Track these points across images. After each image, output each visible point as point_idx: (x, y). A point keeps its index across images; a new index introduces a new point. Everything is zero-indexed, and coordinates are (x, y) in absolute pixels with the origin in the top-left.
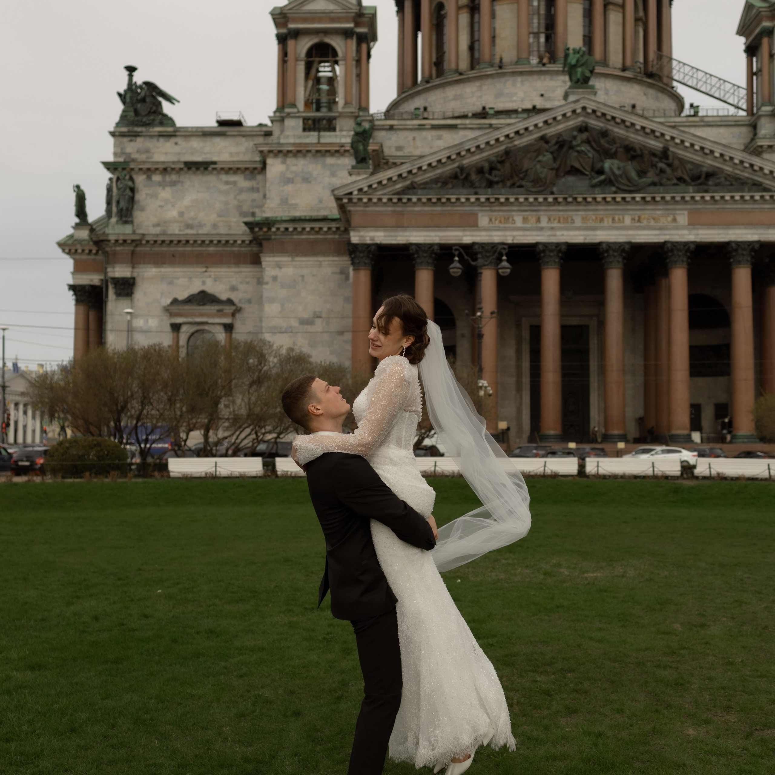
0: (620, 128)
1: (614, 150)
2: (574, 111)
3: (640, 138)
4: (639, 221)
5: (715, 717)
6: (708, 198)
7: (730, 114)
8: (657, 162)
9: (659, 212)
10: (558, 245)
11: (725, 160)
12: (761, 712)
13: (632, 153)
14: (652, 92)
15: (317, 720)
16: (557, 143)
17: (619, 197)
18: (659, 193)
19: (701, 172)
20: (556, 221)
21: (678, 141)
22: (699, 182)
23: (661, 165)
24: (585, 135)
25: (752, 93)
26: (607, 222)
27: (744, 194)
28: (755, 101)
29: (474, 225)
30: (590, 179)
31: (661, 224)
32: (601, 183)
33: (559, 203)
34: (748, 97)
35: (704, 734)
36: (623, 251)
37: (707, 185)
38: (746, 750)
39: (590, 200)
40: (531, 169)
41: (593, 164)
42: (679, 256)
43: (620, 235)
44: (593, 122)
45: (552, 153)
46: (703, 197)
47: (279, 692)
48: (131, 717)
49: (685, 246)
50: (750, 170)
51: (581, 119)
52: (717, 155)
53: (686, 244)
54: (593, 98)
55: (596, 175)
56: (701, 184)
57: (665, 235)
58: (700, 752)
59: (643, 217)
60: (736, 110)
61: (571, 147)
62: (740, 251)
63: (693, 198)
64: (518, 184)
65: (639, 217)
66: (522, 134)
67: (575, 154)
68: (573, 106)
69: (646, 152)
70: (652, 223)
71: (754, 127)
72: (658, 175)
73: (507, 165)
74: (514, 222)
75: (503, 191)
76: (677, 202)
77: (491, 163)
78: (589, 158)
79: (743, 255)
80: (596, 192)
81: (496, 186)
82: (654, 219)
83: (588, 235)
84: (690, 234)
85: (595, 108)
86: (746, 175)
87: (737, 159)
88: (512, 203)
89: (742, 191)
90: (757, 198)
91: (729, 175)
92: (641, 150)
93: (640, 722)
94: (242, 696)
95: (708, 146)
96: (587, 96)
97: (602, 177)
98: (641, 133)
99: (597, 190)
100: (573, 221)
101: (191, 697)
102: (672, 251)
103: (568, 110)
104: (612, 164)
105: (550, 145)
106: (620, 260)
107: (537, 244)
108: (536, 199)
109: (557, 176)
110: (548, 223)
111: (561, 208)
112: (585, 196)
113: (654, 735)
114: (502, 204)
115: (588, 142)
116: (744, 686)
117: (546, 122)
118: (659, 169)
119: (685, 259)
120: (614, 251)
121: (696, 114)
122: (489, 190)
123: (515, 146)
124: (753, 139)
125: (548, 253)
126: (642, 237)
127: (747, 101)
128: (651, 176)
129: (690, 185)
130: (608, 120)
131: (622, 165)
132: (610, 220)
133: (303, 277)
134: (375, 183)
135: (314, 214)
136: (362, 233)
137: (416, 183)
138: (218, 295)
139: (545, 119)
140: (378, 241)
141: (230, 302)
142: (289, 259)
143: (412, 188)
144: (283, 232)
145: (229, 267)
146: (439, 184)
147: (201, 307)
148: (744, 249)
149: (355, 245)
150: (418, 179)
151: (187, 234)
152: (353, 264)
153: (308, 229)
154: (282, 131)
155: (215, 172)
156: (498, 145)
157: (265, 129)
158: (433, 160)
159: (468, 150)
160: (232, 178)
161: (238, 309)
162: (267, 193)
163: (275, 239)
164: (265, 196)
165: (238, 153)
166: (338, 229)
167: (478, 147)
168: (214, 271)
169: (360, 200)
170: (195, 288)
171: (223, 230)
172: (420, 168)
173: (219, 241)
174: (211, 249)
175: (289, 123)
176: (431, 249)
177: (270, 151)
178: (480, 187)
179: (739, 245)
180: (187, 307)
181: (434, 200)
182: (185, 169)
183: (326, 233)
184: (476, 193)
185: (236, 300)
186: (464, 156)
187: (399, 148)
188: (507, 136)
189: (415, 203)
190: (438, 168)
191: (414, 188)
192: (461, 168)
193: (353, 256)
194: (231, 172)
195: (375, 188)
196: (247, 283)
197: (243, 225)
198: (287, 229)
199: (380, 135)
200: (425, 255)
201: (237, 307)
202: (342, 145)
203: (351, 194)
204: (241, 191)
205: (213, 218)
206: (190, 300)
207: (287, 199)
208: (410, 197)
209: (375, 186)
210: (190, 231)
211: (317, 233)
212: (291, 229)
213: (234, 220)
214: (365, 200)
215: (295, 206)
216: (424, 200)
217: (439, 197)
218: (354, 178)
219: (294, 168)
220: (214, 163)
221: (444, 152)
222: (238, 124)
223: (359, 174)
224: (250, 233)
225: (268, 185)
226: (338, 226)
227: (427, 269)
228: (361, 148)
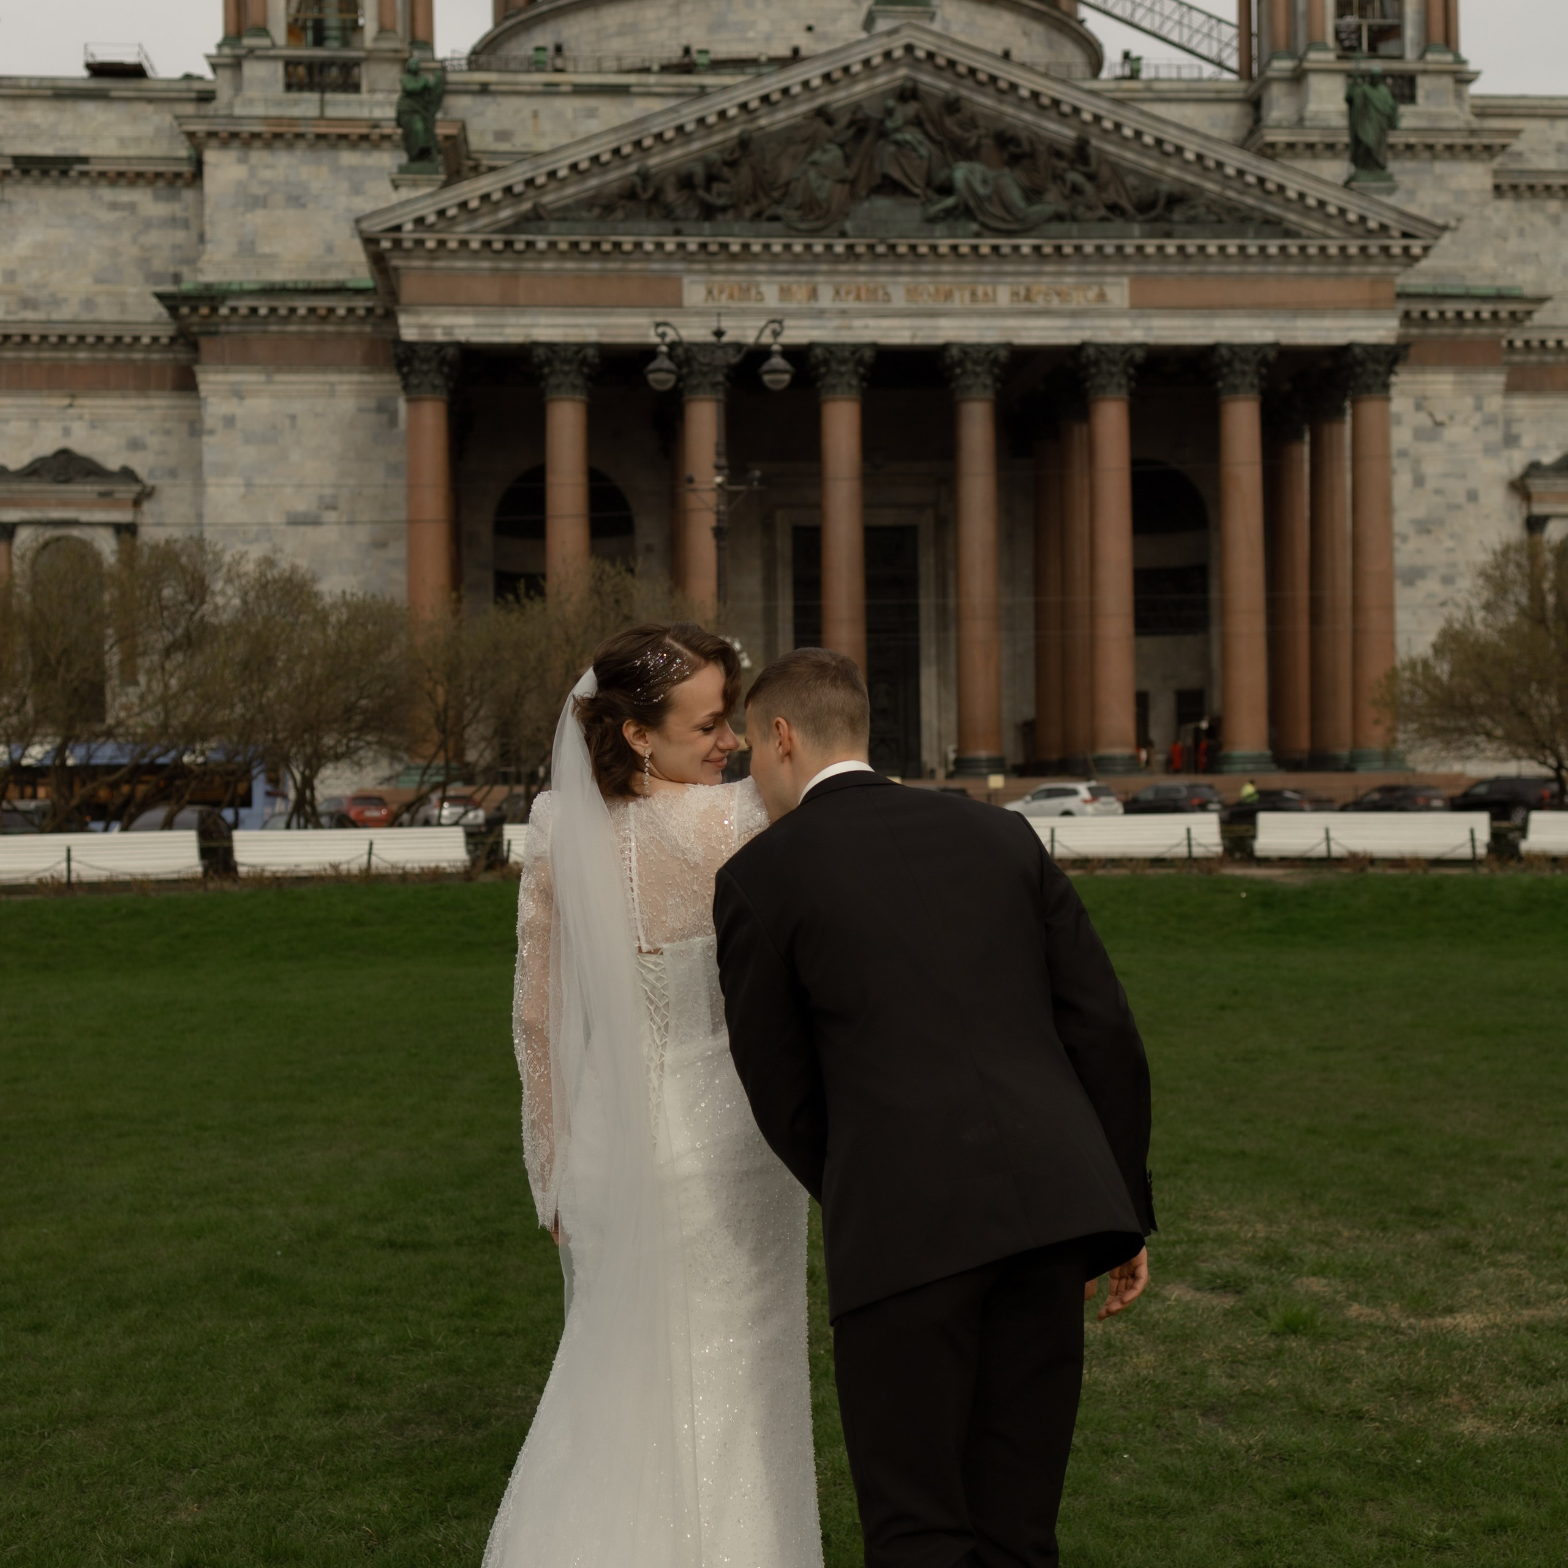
0: (986, 95)
1: (973, 142)
2: (887, 55)
3: (1028, 117)
4: (1028, 298)
6: (1171, 250)
8: (1065, 170)
9: (1069, 280)
10: (856, 348)
11: (1206, 169)
13: (1012, 149)
14: (1038, 29)
16: (852, 123)
17: (985, 245)
18: (1070, 237)
19: (1157, 192)
20: (852, 296)
21: (1108, 125)
22: (1153, 214)
23: (1074, 177)
24: (912, 108)
25: (1249, 34)
26: (961, 301)
27: (1246, 242)
28: (1255, 51)
29: (672, 302)
30: (923, 204)
31: (1073, 306)
32: (949, 214)
33: (858, 258)
34: (1240, 42)
36: (995, 362)
37: (1170, 221)
40: (797, 179)
41: (929, 171)
42: (1111, 374)
43: (988, 328)
44: (929, 80)
45: (841, 146)
46: (1160, 248)
49: (1123, 353)
50: (1257, 191)
51: (902, 72)
52: (1190, 156)
53: (1127, 348)
54: (926, 24)
55: (935, 197)
56: (1156, 220)
57: (1082, 328)
59: (1035, 289)
61: (883, 134)
62: (1238, 366)
63: (1140, 249)
64: (769, 212)
65: (1028, 290)
66: (777, 103)
67: (892, 148)
68: (885, 43)
69: (1042, 148)
70: (1055, 302)
71: (1256, 104)
72: (1066, 198)
73: (745, 171)
74: (760, 297)
75: (737, 228)
76: (1106, 259)
77: (708, 165)
78: (921, 157)
79: (1244, 373)
80: (938, 233)
81: (720, 217)
82: (1059, 294)
83: (920, 328)
84: (1134, 327)
85: (932, 48)
86: (1250, 201)
87: (1231, 166)
88: (755, 255)
89: (1240, 235)
90: (1273, 250)
91: (1214, 202)
92: (1031, 143)
95: (1172, 136)
96: (914, 21)
97: (950, 201)
98: (1031, 106)
99: (940, 228)
100: (888, 298)
102: (1096, 363)
103: (875, 52)
104: (971, 172)
105: (837, 127)
106: (989, 382)
107: (811, 346)
108: (808, 247)
109: (853, 196)
110: (834, 300)
111: (862, 267)
112: (913, 241)
114: (734, 257)
115: (917, 122)
117: (827, 77)
118: (1068, 185)
119: (1124, 381)
120: (976, 362)
122: (707, 226)
123: (761, 128)
124: (1253, 131)
125: (834, 366)
126: (1035, 333)
127: (1240, 50)
128: (1053, 201)
129: (1135, 221)
130: (960, 76)
131: (990, 174)
132: (967, 295)
133: (293, 418)
134: (451, 207)
135: (316, 277)
136: (425, 319)
137: (543, 206)
138: (100, 459)
139: (825, 69)
140: (461, 336)
141: (127, 474)
142: (262, 378)
143: (535, 218)
144: (245, 317)
145: (124, 397)
146: (596, 211)
147: (62, 487)
148: (1245, 361)
149: (411, 346)
150: (547, 199)
151: (24, 321)
152: (406, 387)
153: (302, 311)
154: (238, 88)
155: (85, 182)
156: (723, 125)
157: (197, 86)
158: (582, 156)
159: (659, 136)
160: (125, 195)
161: (148, 490)
162: (207, 228)
163: (228, 333)
164: (202, 238)
165: (138, 140)
166: (370, 311)
167: (680, 129)
168: (90, 405)
169: (420, 243)
170: (47, 443)
171: (107, 313)
172: (552, 174)
173: (100, 339)
174: (82, 355)
175: (252, 70)
176: (581, 355)
177: (212, 135)
178: (686, 219)
179: (1238, 351)
180: (28, 487)
181: (585, 247)
182: (16, 173)
183: (343, 320)
184: (677, 233)
185: (141, 471)
186: (649, 148)
187: (502, 135)
188: (744, 106)
189: (542, 253)
190: (593, 176)
191: (540, 218)
192: (644, 176)
193: (405, 369)
194: (123, 182)
195: (453, 218)
196: (167, 432)
197: (154, 301)
198: (254, 311)
199: (459, 106)
200: (567, 368)
201: (144, 486)
202: (375, 124)
203: (398, 228)
204: (148, 224)
205: (84, 285)
206: (36, 470)
207: (253, 243)
208: (530, 237)
209: (452, 212)
210: (30, 315)
211: (324, 319)
212: (263, 311)
213: (133, 290)
214: (431, 244)
215: (271, 259)
216: (563, 246)
217: (595, 238)
218: (405, 194)
219: (267, 174)
220: (84, 160)
221: (605, 139)
222: (136, 72)
223: (415, 185)
224: (170, 320)
225: (208, 211)
226: (370, 304)
227: (573, 400)
228: (419, 125)
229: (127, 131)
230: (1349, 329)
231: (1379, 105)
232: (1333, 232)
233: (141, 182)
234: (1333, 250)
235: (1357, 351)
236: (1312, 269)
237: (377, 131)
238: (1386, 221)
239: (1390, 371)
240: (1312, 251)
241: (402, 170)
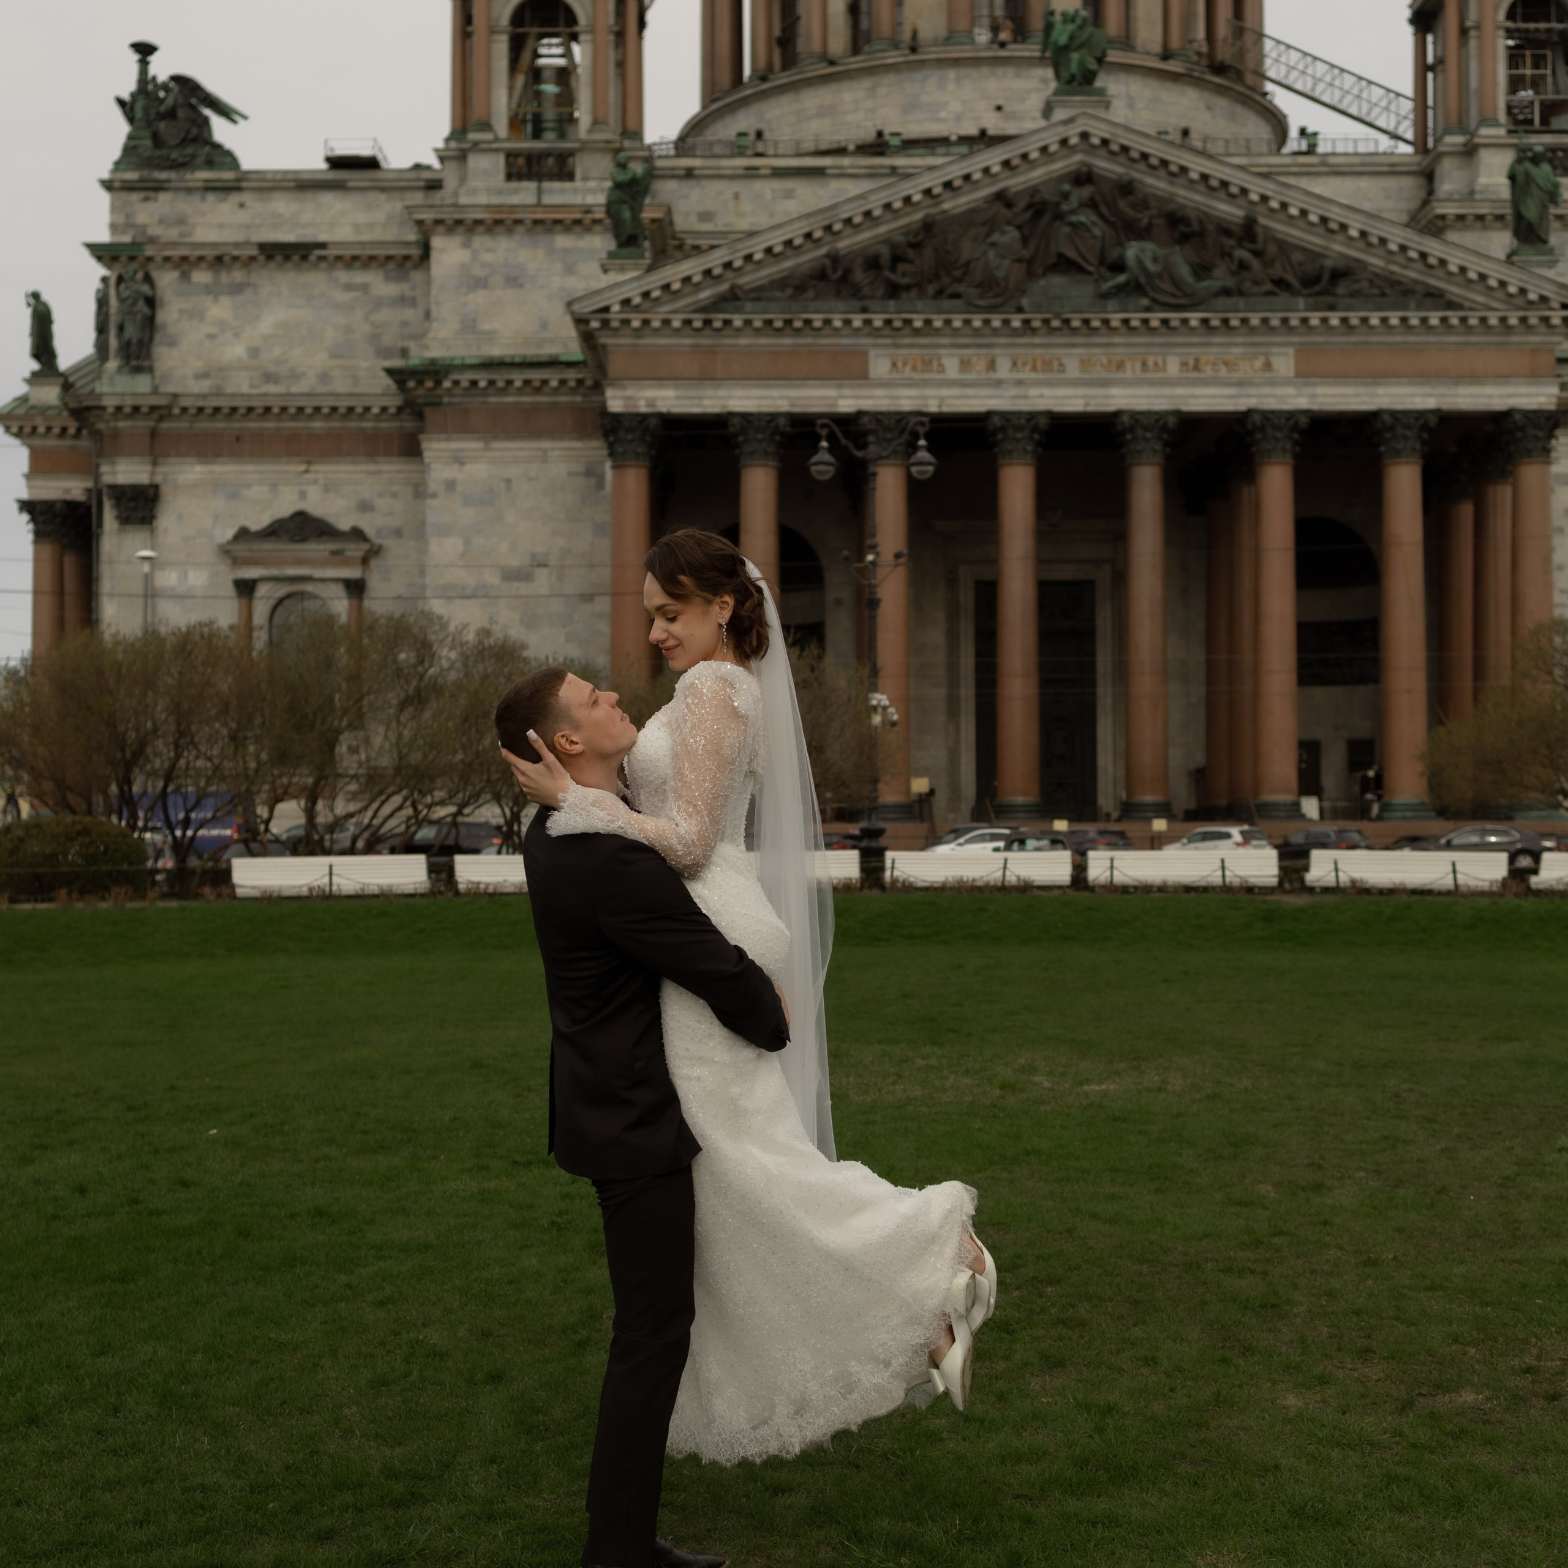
0: (1158, 178)
1: (1145, 221)
2: (1064, 142)
3: (1198, 197)
4: (1196, 368)
5: (1340, 1371)
6: (1335, 322)
7: (1381, 149)
8: (1233, 248)
9: (1236, 350)
10: (1031, 416)
11: (1370, 245)
12: (1430, 1358)
14: (1222, 103)
15: (537, 1390)
16: (1029, 206)
17: (1155, 318)
18: (1237, 311)
19: (1322, 268)
20: (1028, 367)
21: (1274, 204)
22: (1317, 288)
23: (1241, 254)
24: (1086, 192)
25: (1425, 107)
26: (1132, 370)
27: (1408, 314)
28: (1430, 124)
29: (860, 375)
30: (1096, 281)
31: (1240, 375)
32: (1120, 289)
33: (1034, 331)
34: (1416, 116)
35: (1317, 1405)
36: (1164, 428)
37: (1334, 295)
38: (1400, 1435)
39: (1096, 324)
40: (977, 259)
41: (1103, 250)
42: (1277, 440)
43: (1157, 397)
44: (1103, 165)
45: (1019, 227)
46: (1324, 320)
47: (460, 1334)
48: (153, 1392)
49: (1288, 419)
50: (1420, 266)
51: (1078, 157)
52: (1354, 233)
53: (1291, 415)
54: (1102, 114)
55: (1108, 274)
56: (1320, 293)
57: (1248, 396)
58: (1308, 1442)
59: (1204, 359)
60: (1392, 142)
61: (1059, 216)
62: (1400, 431)
63: (1304, 321)
64: (950, 291)
65: (1197, 360)
66: (959, 188)
67: (1067, 230)
68: (1062, 132)
69: (1211, 227)
70: (1223, 372)
71: (1429, 176)
72: (1233, 274)
73: (928, 252)
74: (942, 369)
75: (920, 305)
76: (1272, 330)
77: (893, 246)
78: (1095, 237)
79: (1405, 438)
80: (1110, 308)
81: (904, 295)
82: (1226, 364)
83: (1093, 397)
84: (1299, 395)
85: (1106, 136)
86: (1413, 275)
87: (1394, 242)
88: (937, 330)
89: (1402, 307)
90: (1434, 321)
91: (1377, 275)
92: (1201, 222)
93: (1189, 1383)
94: (383, 1344)
95: (1336, 215)
96: (1090, 111)
97: (1122, 278)
98: (1201, 187)
99: (1112, 304)
100: (1062, 368)
101: (279, 1347)
102: (1262, 429)
103: (1051, 140)
104: (1142, 251)
105: (1015, 210)
106: (1158, 447)
107: (988, 415)
108: (987, 322)
109: (1030, 275)
110: (1011, 371)
111: (1037, 340)
112: (1086, 316)
113: (1217, 1408)
114: (917, 332)
115: (1092, 204)
116: (1398, 1308)
117: (1006, 164)
118: (1236, 262)
119: (1288, 446)
120: (1146, 429)
121: (1311, 150)
122: (892, 304)
123: (944, 212)
124: (1426, 203)
125: (1010, 432)
126: (1202, 401)
127: (1416, 123)
128: (1221, 277)
129: (1300, 295)
130: (1133, 161)
131: (1161, 252)
132: (1138, 365)
133: (508, 481)
134: (655, 289)
135: (531, 352)
136: (630, 392)
137: (740, 287)
138: (332, 520)
139: (1005, 157)
140: (663, 407)
141: (357, 534)
142: (480, 445)
143: (732, 299)
144: (466, 389)
145: (355, 463)
146: (789, 291)
147: (298, 546)
148: (1407, 427)
149: (617, 417)
150: (742, 281)
151: (266, 395)
152: (612, 454)
153: (518, 383)
154: (463, 180)
155: (323, 265)
156: (909, 209)
157: (426, 175)
158: (776, 240)
159: (848, 221)
160: (359, 277)
161: (375, 548)
162: (433, 307)
163: (450, 404)
164: (428, 315)
165: (371, 226)
166: (580, 382)
167: (868, 214)
168: (324, 471)
169: (626, 322)
170: (285, 506)
171: (341, 385)
172: (748, 258)
173: (334, 409)
174: (318, 425)
175: (478, 162)
176: (773, 424)
177: (438, 222)
178: (872, 297)
179: (1398, 417)
180: (268, 546)
181: (778, 324)
182: (262, 258)
183: (556, 391)
184: (864, 310)
185: (369, 531)
186: (839, 232)
187: (706, 216)
188: (928, 192)
189: (738, 330)
190: (787, 258)
191: (736, 298)
192: (834, 258)
193: (611, 439)
194: (357, 264)
195: (657, 299)
196: (394, 495)
197: (383, 374)
198: (474, 383)
199: (666, 190)
200: (760, 436)
201: (372, 545)
202: (588, 210)
203: (606, 309)
204: (379, 303)
205: (320, 360)
206: (275, 531)
207: (474, 321)
208: (728, 316)
209: (655, 294)
210: (271, 388)
211: (538, 391)
212: (482, 384)
213: (365, 364)
214: (636, 324)
215: (491, 336)
216: (758, 324)
217: (788, 316)
218: (613, 277)
219: (488, 257)
220: (322, 246)
221: (798, 225)
222: (370, 164)
223: (622, 269)
224: (398, 392)
225: (434, 292)
226: (580, 376)
227: (765, 466)
228: (627, 214)
229: (361, 217)
230: (1510, 396)
231: (1541, 182)
232: (1495, 304)
233: (374, 264)
234: (1493, 321)
235: (1517, 417)
236: (1473, 339)
237: (589, 216)
238: (1546, 293)
239: (1551, 436)
240: (1473, 322)
241: (611, 255)
